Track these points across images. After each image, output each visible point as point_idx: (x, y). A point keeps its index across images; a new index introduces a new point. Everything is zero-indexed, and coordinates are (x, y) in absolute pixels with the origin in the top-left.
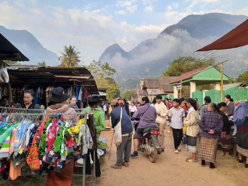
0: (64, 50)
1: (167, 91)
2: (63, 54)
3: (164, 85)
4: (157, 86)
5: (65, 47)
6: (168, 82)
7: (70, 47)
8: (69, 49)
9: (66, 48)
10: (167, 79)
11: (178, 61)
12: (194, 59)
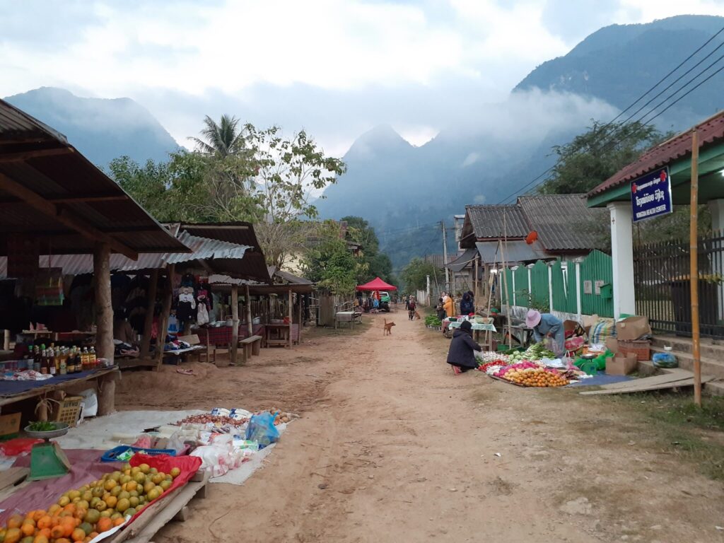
0: (204, 133)
1: (557, 248)
2: (203, 143)
3: (546, 227)
4: (517, 231)
5: (206, 121)
6: (559, 215)
7: (224, 121)
8: (221, 128)
9: (212, 124)
10: (554, 204)
11: (588, 141)
12: (650, 130)
